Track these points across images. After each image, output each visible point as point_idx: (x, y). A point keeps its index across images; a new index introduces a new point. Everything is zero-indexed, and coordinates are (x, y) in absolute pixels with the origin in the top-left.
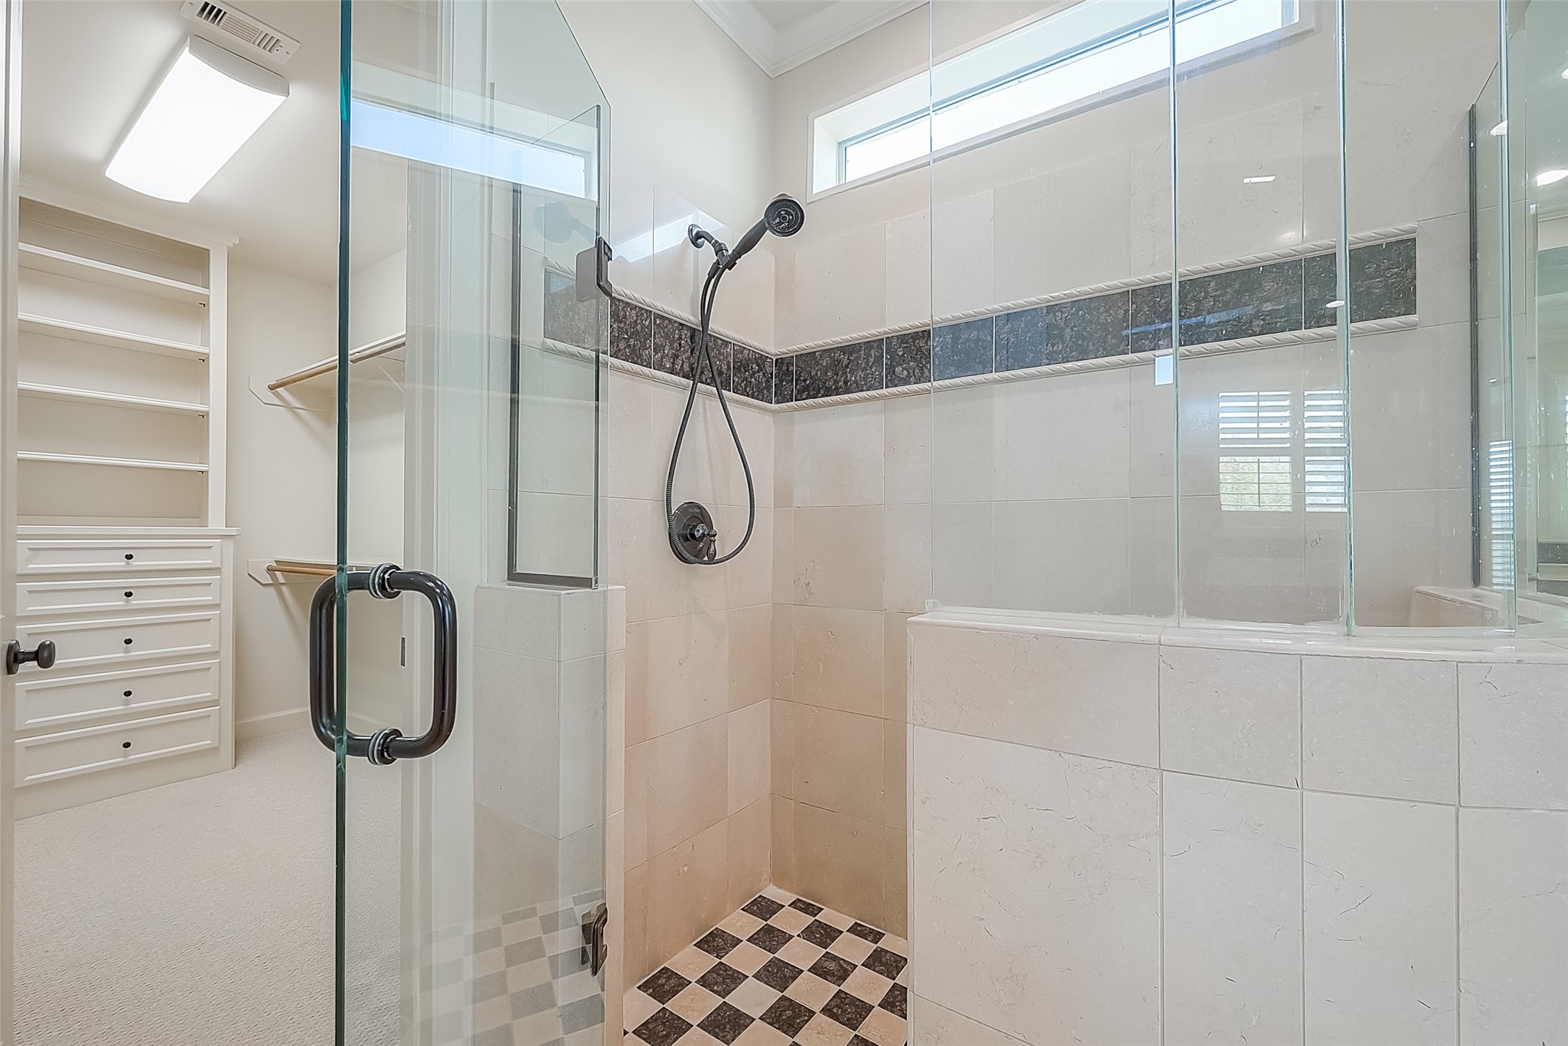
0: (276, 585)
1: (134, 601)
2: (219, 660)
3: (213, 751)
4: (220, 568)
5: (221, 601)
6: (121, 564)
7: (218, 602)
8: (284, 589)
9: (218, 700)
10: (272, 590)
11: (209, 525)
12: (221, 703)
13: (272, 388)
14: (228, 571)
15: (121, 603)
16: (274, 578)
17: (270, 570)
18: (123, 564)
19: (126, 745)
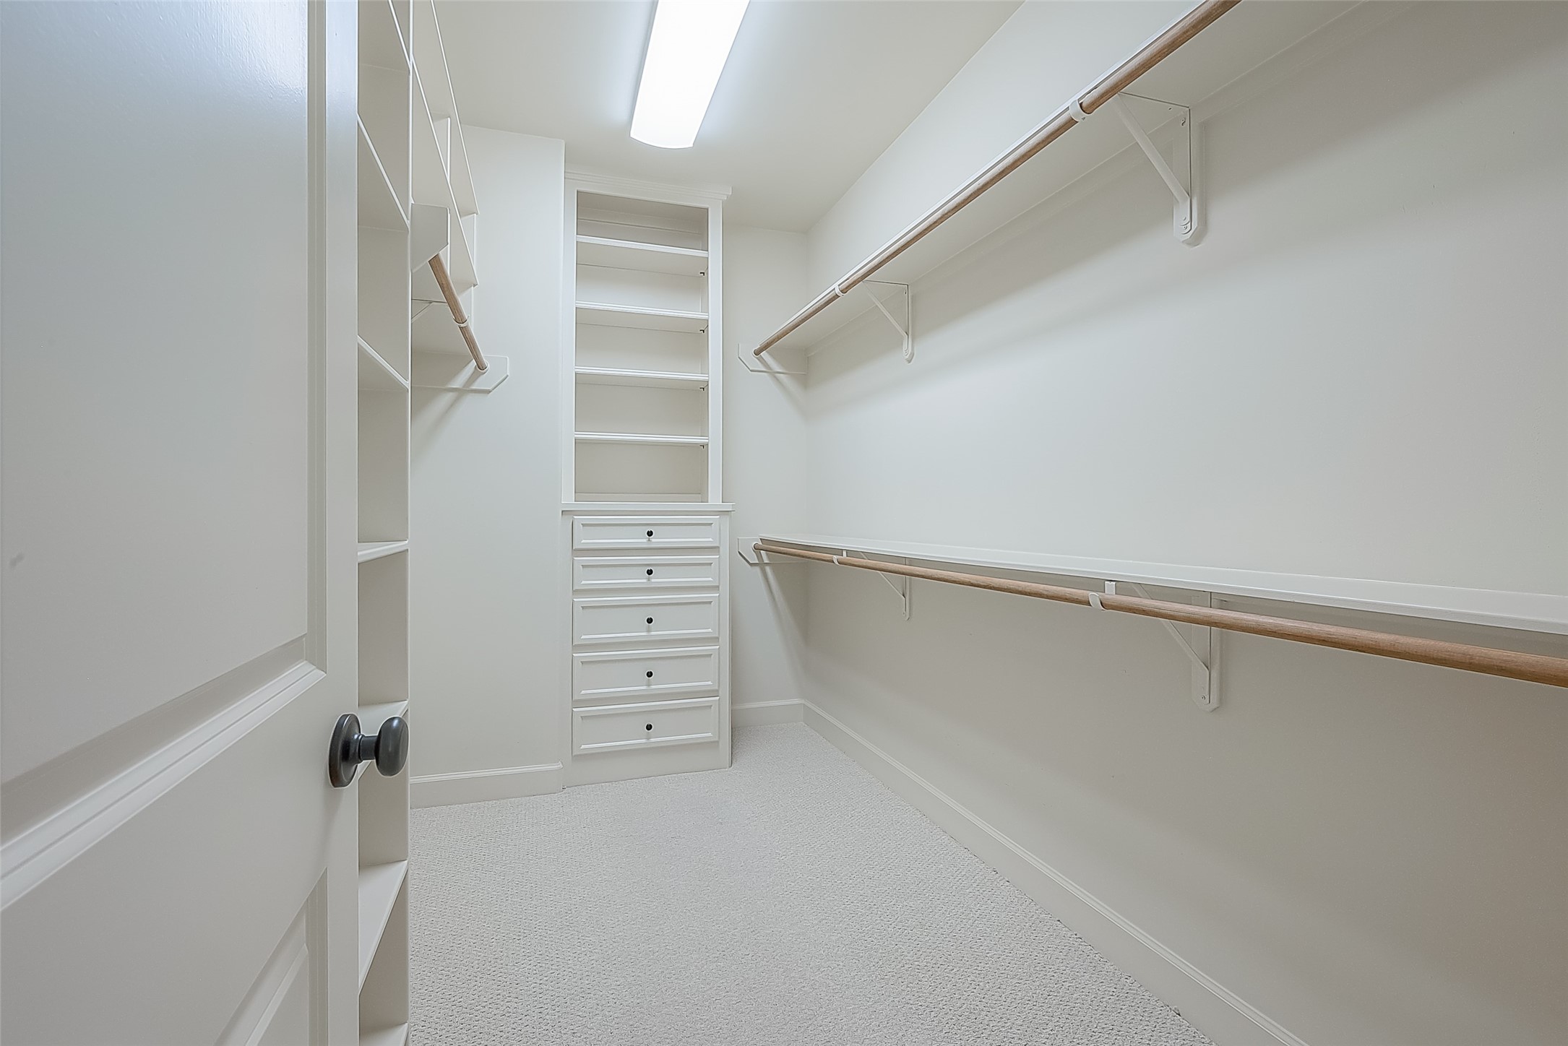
0: (761, 565)
1: (656, 580)
2: (718, 647)
3: (713, 744)
4: (718, 547)
5: (719, 583)
6: (643, 541)
7: (717, 584)
8: (768, 569)
9: (718, 691)
10: (757, 569)
11: (709, 501)
12: (720, 693)
13: (757, 353)
14: (725, 551)
15: (642, 580)
16: (759, 557)
17: (756, 548)
18: (645, 540)
19: (649, 727)
